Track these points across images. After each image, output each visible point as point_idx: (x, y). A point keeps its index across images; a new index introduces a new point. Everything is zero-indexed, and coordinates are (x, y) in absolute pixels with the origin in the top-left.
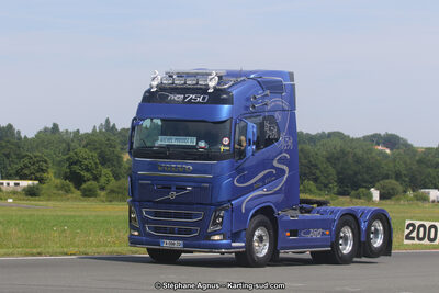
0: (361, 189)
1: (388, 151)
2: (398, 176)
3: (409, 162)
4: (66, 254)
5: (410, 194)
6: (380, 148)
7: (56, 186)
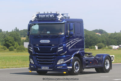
0: (92, 46)
1: (100, 34)
2: (103, 42)
3: (106, 38)
4: (3, 68)
5: (107, 47)
6: (98, 34)
7: (1, 48)
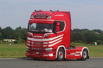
0: (92, 42)
6: (96, 33)
7: (21, 41)
